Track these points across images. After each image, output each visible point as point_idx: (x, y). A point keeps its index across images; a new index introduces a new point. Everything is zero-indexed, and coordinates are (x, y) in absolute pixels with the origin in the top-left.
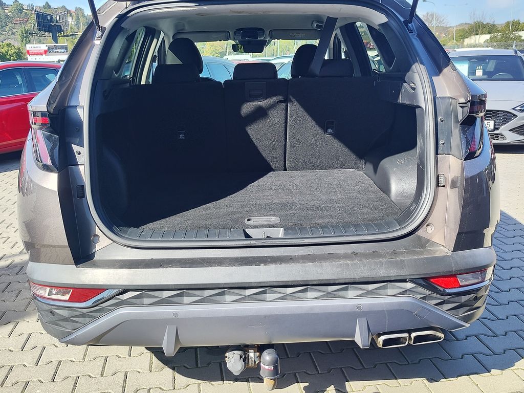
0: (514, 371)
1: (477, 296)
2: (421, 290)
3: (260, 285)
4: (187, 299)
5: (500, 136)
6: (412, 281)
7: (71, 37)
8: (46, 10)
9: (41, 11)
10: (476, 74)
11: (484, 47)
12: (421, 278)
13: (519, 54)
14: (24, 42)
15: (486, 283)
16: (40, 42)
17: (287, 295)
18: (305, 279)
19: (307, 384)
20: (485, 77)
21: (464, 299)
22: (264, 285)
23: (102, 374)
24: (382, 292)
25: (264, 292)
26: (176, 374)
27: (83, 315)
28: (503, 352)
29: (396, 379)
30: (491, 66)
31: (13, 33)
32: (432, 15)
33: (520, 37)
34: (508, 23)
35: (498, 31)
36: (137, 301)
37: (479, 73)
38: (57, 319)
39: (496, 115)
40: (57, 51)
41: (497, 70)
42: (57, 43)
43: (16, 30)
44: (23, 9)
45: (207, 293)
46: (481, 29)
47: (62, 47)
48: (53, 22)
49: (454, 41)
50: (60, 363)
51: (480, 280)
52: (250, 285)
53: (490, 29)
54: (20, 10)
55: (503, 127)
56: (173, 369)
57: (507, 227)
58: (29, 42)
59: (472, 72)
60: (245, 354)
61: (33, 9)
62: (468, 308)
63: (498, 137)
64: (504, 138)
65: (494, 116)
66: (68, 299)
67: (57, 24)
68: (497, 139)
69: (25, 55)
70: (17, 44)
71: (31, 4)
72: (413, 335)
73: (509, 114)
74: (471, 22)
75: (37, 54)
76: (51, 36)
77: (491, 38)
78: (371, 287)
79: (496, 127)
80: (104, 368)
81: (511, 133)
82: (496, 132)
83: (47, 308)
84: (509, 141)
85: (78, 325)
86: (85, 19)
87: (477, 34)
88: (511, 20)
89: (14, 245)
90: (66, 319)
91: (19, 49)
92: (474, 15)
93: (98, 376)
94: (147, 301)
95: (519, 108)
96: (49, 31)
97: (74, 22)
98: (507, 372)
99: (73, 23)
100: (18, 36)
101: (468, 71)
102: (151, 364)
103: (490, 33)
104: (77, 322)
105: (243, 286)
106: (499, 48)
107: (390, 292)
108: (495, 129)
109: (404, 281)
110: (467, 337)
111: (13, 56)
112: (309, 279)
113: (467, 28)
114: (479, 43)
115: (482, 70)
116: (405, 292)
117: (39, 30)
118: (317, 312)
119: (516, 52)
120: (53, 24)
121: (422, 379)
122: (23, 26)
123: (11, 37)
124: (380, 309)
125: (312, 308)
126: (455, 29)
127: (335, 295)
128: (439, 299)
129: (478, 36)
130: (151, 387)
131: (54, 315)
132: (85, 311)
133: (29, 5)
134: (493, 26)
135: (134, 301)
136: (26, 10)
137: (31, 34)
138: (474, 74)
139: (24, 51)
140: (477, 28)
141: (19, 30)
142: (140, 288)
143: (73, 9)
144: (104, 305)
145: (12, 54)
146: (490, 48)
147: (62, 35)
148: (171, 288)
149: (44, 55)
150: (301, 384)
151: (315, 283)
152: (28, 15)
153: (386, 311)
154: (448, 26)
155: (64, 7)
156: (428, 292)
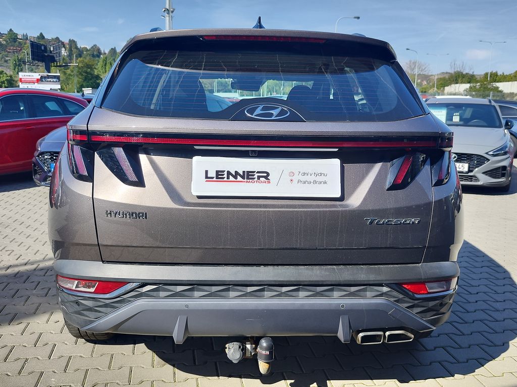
0: (475, 376)
1: (442, 303)
2: (395, 293)
3: (259, 283)
4: (197, 294)
5: (474, 178)
6: (387, 285)
7: (63, 68)
8: (40, 40)
9: (35, 41)
10: (453, 120)
11: (462, 95)
12: (396, 284)
13: (493, 103)
14: (16, 70)
15: (451, 292)
16: (32, 71)
17: (282, 293)
18: (298, 280)
19: (293, 381)
20: (462, 123)
21: (431, 304)
22: (263, 283)
23: (109, 368)
24: (362, 294)
25: (263, 290)
26: (176, 369)
27: (106, 306)
28: (466, 361)
29: (372, 379)
30: (468, 113)
31: (6, 61)
32: (415, 63)
33: (498, 88)
34: (487, 74)
35: (477, 82)
36: (155, 294)
37: (456, 119)
38: (81, 309)
39: (471, 158)
40: (49, 80)
41: (473, 117)
42: (49, 72)
43: (9, 58)
44: (17, 38)
45: (214, 289)
46: (460, 79)
47: (55, 77)
48: (46, 52)
49: (435, 89)
50: (70, 358)
51: (445, 289)
52: (252, 283)
53: (470, 78)
54: (14, 39)
55: (476, 169)
56: (174, 366)
57: (476, 259)
58: (22, 71)
59: (449, 118)
60: (243, 346)
61: (27, 39)
62: (435, 312)
63: (472, 179)
64: (477, 180)
65: (468, 159)
66: (93, 291)
67: (51, 54)
68: (471, 181)
69: (16, 82)
70: (9, 72)
71: (25, 34)
72: (388, 333)
73: (482, 158)
74: (452, 71)
75: (29, 82)
76: (44, 65)
77: (471, 87)
78: (353, 289)
79: (471, 169)
80: (110, 363)
81: (483, 175)
82: (470, 174)
83: (73, 299)
84: (482, 183)
85: (100, 314)
86: (78, 51)
87: (457, 83)
88: (489, 71)
89: (19, 257)
90: (90, 309)
91: (11, 76)
92: (454, 64)
93: (106, 369)
94: (162, 294)
95: (491, 153)
96: (42, 61)
97: (67, 53)
98: (469, 376)
99: (65, 54)
100: (11, 64)
101: (447, 117)
102: (153, 361)
103: (469, 82)
104: (100, 312)
105: (246, 283)
106: (477, 97)
107: (369, 294)
108: (470, 171)
109: (381, 285)
110: (435, 348)
111: (5, 84)
112: (301, 280)
113: (447, 77)
114: (458, 92)
115: (458, 117)
116: (381, 295)
117: (33, 59)
118: (306, 308)
119: (490, 102)
120: (46, 54)
121: (394, 380)
122: (16, 55)
123: (4, 65)
124: (361, 308)
125: (303, 305)
126: (436, 77)
127: (322, 295)
128: (410, 303)
129: (458, 85)
130: (154, 379)
131: (79, 305)
132: (108, 301)
133: (24, 35)
134: (473, 76)
135: (151, 293)
136: (20, 39)
137: (24, 63)
138: (452, 120)
139: (16, 79)
140: (458, 78)
141: (11, 59)
142: (158, 282)
143: (66, 41)
144: (125, 297)
145: (4, 81)
146: (468, 97)
147: (55, 65)
148: (184, 282)
149: (36, 84)
150: (287, 381)
151: (306, 283)
152: (21, 45)
153: (366, 310)
154: (430, 74)
155: (57, 38)
156: (401, 296)
